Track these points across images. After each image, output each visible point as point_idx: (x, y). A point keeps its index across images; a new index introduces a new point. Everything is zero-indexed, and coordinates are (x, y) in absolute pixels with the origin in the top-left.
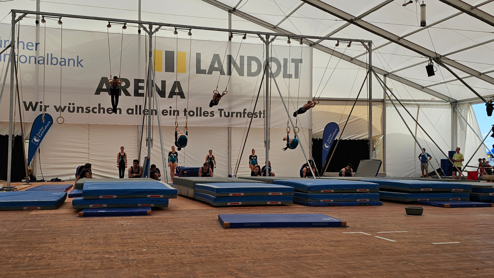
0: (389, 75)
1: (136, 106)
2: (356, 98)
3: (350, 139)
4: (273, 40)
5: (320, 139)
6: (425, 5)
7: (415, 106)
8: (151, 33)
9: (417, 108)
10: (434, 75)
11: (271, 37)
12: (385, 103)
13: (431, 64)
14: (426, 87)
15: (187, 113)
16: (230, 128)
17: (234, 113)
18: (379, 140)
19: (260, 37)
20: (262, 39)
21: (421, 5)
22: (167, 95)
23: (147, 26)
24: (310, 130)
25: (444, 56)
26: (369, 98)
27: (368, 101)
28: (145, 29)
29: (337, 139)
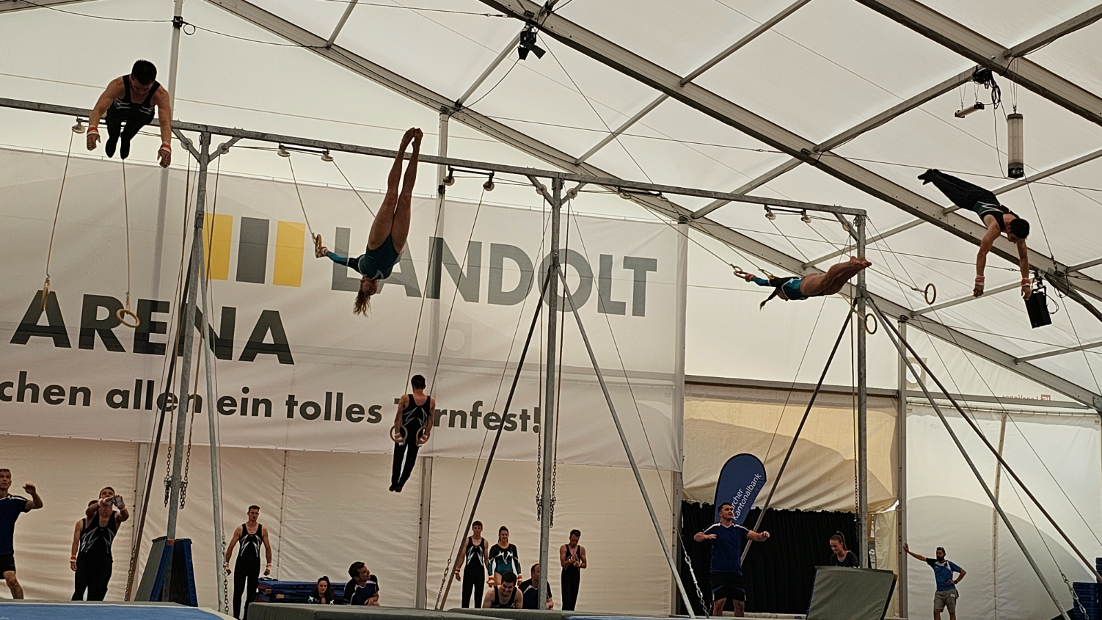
0: (915, 318)
1: (139, 383)
2: (817, 383)
3: (797, 510)
4: (572, 194)
5: (706, 505)
6: (1020, 117)
7: (994, 416)
8: (206, 158)
9: (1000, 423)
10: (1049, 322)
11: (569, 185)
12: (904, 402)
13: (1040, 290)
14: (1024, 360)
15: (297, 409)
16: (428, 461)
17: (445, 412)
18: (885, 516)
19: (535, 184)
20: (542, 190)
21: (1010, 117)
22: (237, 350)
23: (195, 137)
24: (677, 477)
25: (1076, 269)
26: (856, 385)
27: (856, 394)
28: (187, 144)
29: (757, 508)
